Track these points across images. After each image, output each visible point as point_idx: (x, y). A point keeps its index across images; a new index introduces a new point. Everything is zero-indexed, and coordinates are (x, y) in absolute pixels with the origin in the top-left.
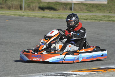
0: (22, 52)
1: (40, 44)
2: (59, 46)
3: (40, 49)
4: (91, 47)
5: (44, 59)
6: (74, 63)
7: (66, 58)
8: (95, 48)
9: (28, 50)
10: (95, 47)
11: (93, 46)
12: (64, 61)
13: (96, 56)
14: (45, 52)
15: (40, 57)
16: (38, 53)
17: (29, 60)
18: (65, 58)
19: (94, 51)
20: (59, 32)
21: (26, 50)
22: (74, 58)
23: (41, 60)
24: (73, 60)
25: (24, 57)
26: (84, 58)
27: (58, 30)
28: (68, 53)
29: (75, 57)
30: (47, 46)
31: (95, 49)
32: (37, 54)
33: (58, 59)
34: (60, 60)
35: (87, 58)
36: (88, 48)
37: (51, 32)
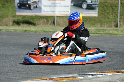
4: (91, 49)
5: (54, 61)
6: (83, 64)
8: (97, 49)
9: (34, 53)
14: (54, 54)
15: (50, 59)
20: (64, 34)
23: (51, 62)
26: (89, 60)
29: (83, 59)
31: (97, 51)
32: (46, 56)
34: (70, 62)
35: (92, 59)
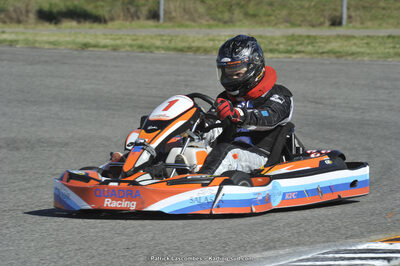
0: (61, 179)
1: (126, 149)
2: (197, 153)
3: (127, 167)
4: (312, 156)
5: (143, 203)
6: (252, 214)
7: (224, 198)
8: (327, 157)
9: (83, 173)
10: (326, 154)
11: (319, 152)
12: (218, 207)
13: (331, 189)
14: (145, 179)
15: (130, 197)
16: (119, 182)
17: (89, 207)
18: (219, 198)
19: (323, 169)
20: (195, 105)
21: (75, 172)
22: (252, 197)
24: (250, 202)
25: (68, 198)
26: (287, 197)
27: (192, 96)
28: (231, 178)
29: (255, 194)
30: (152, 156)
31: (329, 162)
32: (116, 184)
33: (196, 203)
34: (201, 205)
35: (300, 194)
36: (300, 160)
37: (166, 104)
